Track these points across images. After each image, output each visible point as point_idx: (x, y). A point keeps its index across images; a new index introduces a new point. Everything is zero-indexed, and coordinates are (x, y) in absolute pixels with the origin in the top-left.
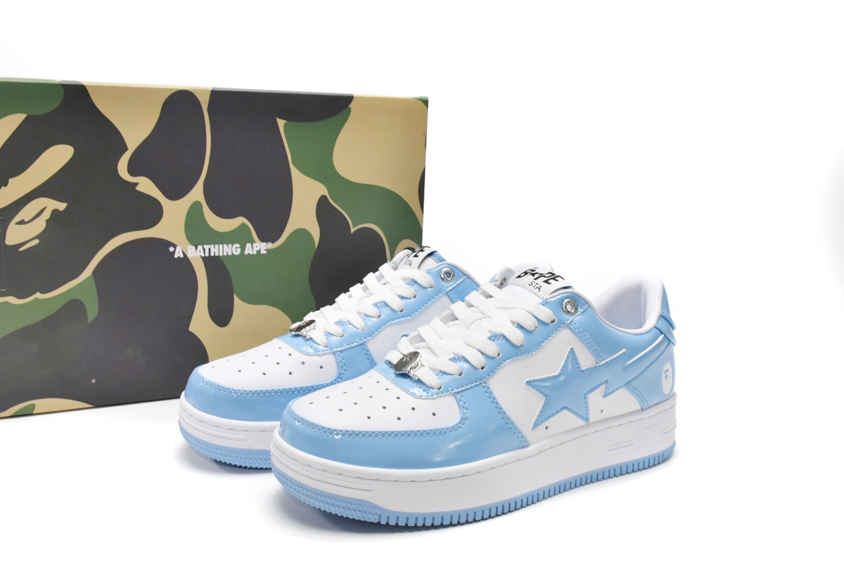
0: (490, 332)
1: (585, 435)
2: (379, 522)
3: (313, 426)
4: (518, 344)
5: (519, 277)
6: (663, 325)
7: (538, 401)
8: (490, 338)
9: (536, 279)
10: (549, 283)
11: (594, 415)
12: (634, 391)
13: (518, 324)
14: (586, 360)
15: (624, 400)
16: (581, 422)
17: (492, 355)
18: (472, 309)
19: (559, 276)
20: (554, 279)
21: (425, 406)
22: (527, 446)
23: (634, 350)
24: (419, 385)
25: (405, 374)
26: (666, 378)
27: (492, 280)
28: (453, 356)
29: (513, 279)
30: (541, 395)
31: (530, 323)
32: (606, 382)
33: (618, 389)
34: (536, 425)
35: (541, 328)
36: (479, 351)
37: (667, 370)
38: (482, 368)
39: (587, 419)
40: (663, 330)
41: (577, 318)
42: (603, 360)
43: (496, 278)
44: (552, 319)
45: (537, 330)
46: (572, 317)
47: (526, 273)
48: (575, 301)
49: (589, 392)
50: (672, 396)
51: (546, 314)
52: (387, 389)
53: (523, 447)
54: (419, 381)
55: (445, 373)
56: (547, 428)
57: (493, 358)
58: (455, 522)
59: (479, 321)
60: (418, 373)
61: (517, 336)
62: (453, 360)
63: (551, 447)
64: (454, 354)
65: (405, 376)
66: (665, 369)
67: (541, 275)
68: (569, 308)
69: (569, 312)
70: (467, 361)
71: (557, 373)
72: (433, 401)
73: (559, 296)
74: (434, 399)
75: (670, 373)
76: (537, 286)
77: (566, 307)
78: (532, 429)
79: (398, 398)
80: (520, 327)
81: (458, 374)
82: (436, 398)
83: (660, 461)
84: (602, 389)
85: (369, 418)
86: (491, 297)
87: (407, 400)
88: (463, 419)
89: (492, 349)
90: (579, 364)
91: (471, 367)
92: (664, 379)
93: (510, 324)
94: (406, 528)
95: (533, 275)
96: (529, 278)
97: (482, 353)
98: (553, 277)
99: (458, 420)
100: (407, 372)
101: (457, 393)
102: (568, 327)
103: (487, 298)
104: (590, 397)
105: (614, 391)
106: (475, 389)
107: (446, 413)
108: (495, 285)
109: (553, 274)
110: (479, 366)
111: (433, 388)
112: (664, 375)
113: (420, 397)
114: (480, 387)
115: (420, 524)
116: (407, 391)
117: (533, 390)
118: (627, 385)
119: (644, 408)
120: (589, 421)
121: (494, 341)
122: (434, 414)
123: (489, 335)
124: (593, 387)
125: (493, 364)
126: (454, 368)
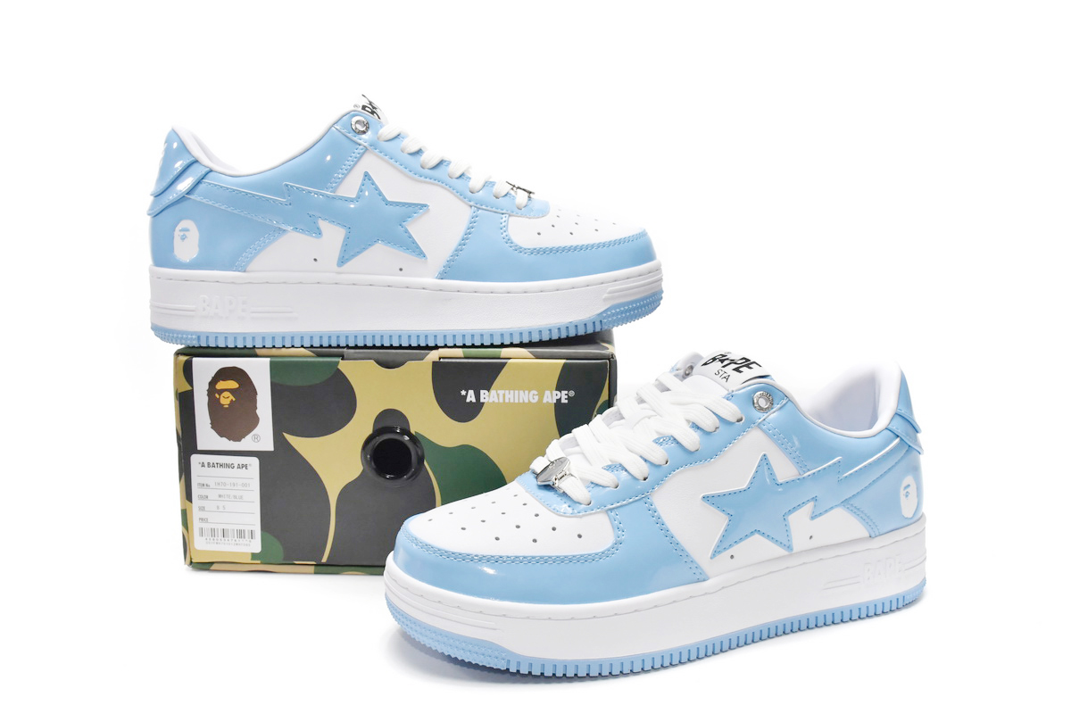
0: (657, 433)
1: (788, 568)
2: (508, 669)
3: (427, 547)
4: (692, 448)
5: (705, 364)
6: (899, 426)
7: (718, 522)
8: (656, 441)
9: (723, 367)
10: (740, 372)
11: (799, 542)
12: (856, 511)
13: (693, 423)
14: (785, 470)
15: (841, 524)
16: (782, 552)
17: (657, 463)
18: (643, 405)
19: (754, 362)
20: (748, 366)
21: (569, 526)
22: (704, 580)
23: (852, 458)
24: (564, 500)
25: (549, 486)
26: (907, 496)
27: (673, 369)
28: (610, 463)
29: (698, 368)
30: (722, 514)
31: (708, 422)
32: (815, 499)
33: (832, 508)
34: (716, 553)
35: (723, 428)
36: (641, 457)
37: (909, 485)
38: (645, 479)
39: (789, 548)
40: (899, 432)
41: (773, 416)
42: (809, 470)
43: (678, 366)
44: (739, 417)
45: (718, 431)
46: (766, 415)
47: (714, 359)
48: (772, 395)
49: (790, 512)
50: (918, 518)
51: (730, 411)
52: (525, 504)
53: (698, 581)
54: (564, 494)
55: (597, 485)
56: (732, 557)
57: (658, 466)
58: (605, 673)
59: (647, 419)
60: (564, 485)
61: (691, 439)
62: (610, 468)
63: (738, 582)
64: (611, 461)
65: (548, 487)
66: (904, 484)
67: (733, 362)
68: (763, 403)
69: (761, 409)
70: (626, 470)
71: (744, 487)
72: (579, 519)
73: (749, 388)
74: (581, 517)
75: (912, 490)
76: (725, 375)
77: (758, 403)
78: (711, 558)
79: (537, 515)
80: (696, 427)
81: (614, 486)
82: (584, 516)
83: (900, 605)
84: (809, 507)
85: (497, 539)
86: (668, 390)
87: (549, 518)
88: (618, 543)
89: (658, 454)
90: (775, 475)
91: (630, 477)
92: (902, 498)
93: (685, 423)
94: (542, 678)
95: (722, 361)
96: (718, 365)
97: (646, 461)
98: (747, 363)
99: (609, 545)
100: (551, 483)
101: (611, 510)
102: (759, 426)
103: (662, 391)
104: (792, 518)
105: (826, 511)
106: (633, 505)
107: (596, 534)
108: (676, 376)
109: (748, 360)
110: (640, 476)
111: (581, 504)
112: (902, 492)
113: (564, 515)
114: (642, 502)
115: (559, 674)
116: (548, 506)
117: (712, 508)
118: (846, 503)
119: (873, 535)
120: (792, 550)
121: (661, 444)
122: (580, 536)
123: (656, 436)
124: (796, 505)
125: (660, 473)
126: (607, 478)
